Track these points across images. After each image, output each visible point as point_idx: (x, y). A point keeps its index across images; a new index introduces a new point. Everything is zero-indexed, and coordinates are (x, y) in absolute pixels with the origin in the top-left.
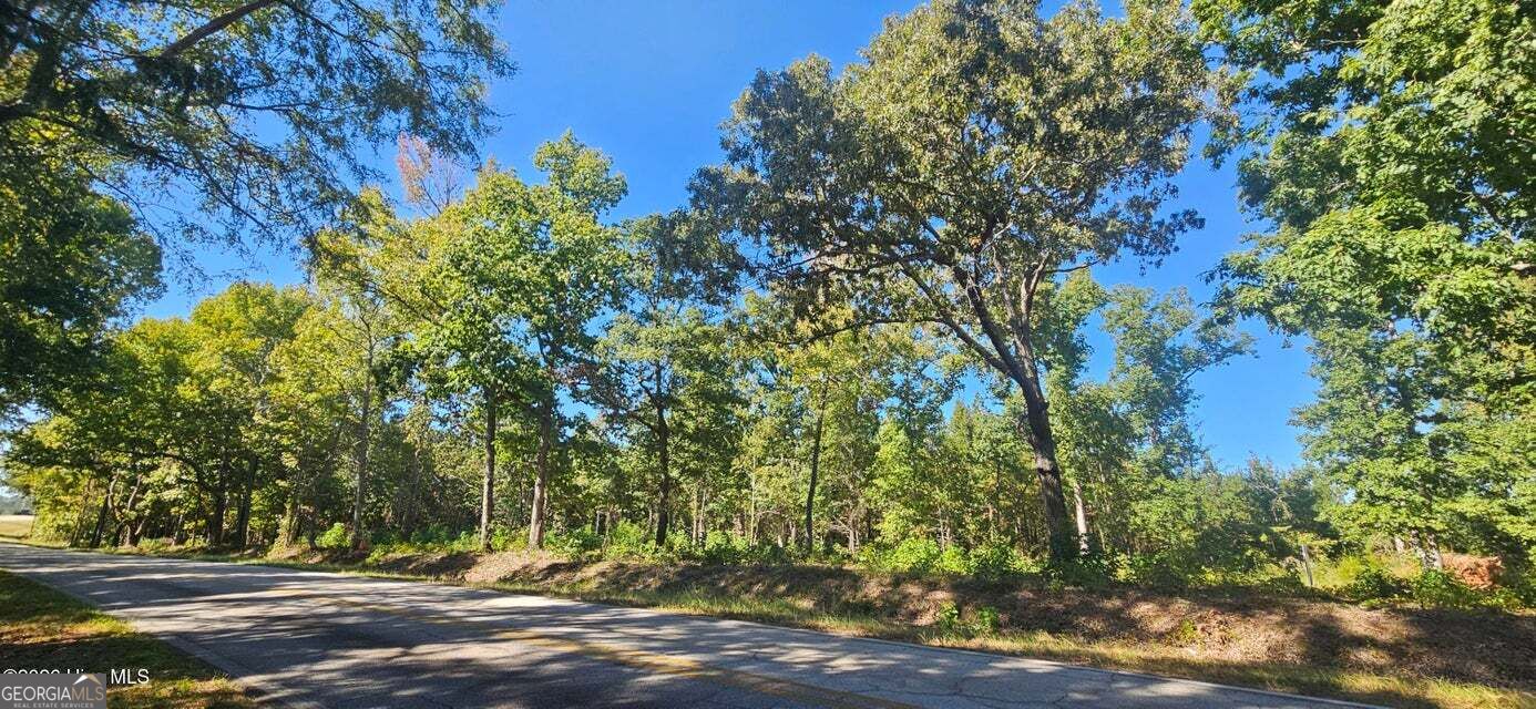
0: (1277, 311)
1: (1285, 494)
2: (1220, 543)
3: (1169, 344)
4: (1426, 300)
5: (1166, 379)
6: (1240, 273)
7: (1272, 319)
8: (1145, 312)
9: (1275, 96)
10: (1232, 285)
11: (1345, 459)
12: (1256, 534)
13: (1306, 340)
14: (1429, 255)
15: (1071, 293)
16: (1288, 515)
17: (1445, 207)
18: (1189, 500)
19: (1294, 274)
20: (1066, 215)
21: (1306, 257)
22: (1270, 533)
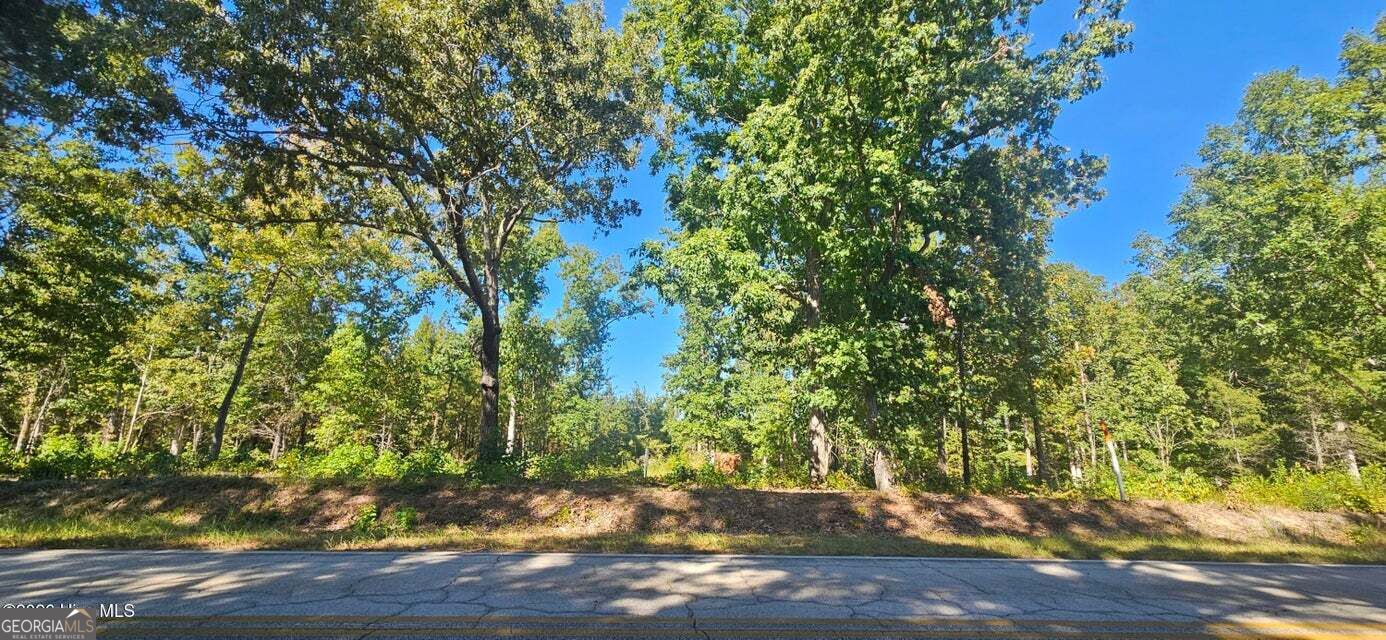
0: (665, 287)
1: (649, 413)
2: (606, 448)
3: (602, 296)
4: (736, 297)
5: (594, 322)
6: (651, 256)
7: (661, 292)
8: (590, 269)
9: (695, 138)
10: (645, 262)
11: (684, 392)
12: (627, 440)
13: (679, 309)
14: (745, 269)
15: (542, 241)
16: (648, 427)
17: (757, 243)
18: (592, 415)
19: (678, 264)
20: (548, 176)
21: (687, 254)
22: (635, 440)
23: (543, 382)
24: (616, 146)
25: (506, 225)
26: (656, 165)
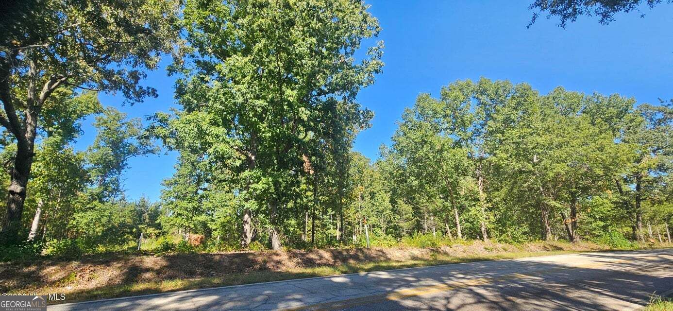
0: (168, 140)
1: (150, 212)
2: (114, 233)
3: (126, 141)
4: (211, 150)
5: (117, 156)
6: (161, 121)
7: (165, 142)
8: (119, 124)
9: (198, 62)
10: (157, 124)
11: (174, 200)
12: (131, 228)
14: (217, 136)
15: (83, 101)
16: (147, 221)
17: (226, 124)
18: (107, 213)
19: (178, 128)
21: (184, 124)
22: (138, 228)
23: (70, 190)
24: (143, 54)
25: (50, 85)
26: (171, 71)
